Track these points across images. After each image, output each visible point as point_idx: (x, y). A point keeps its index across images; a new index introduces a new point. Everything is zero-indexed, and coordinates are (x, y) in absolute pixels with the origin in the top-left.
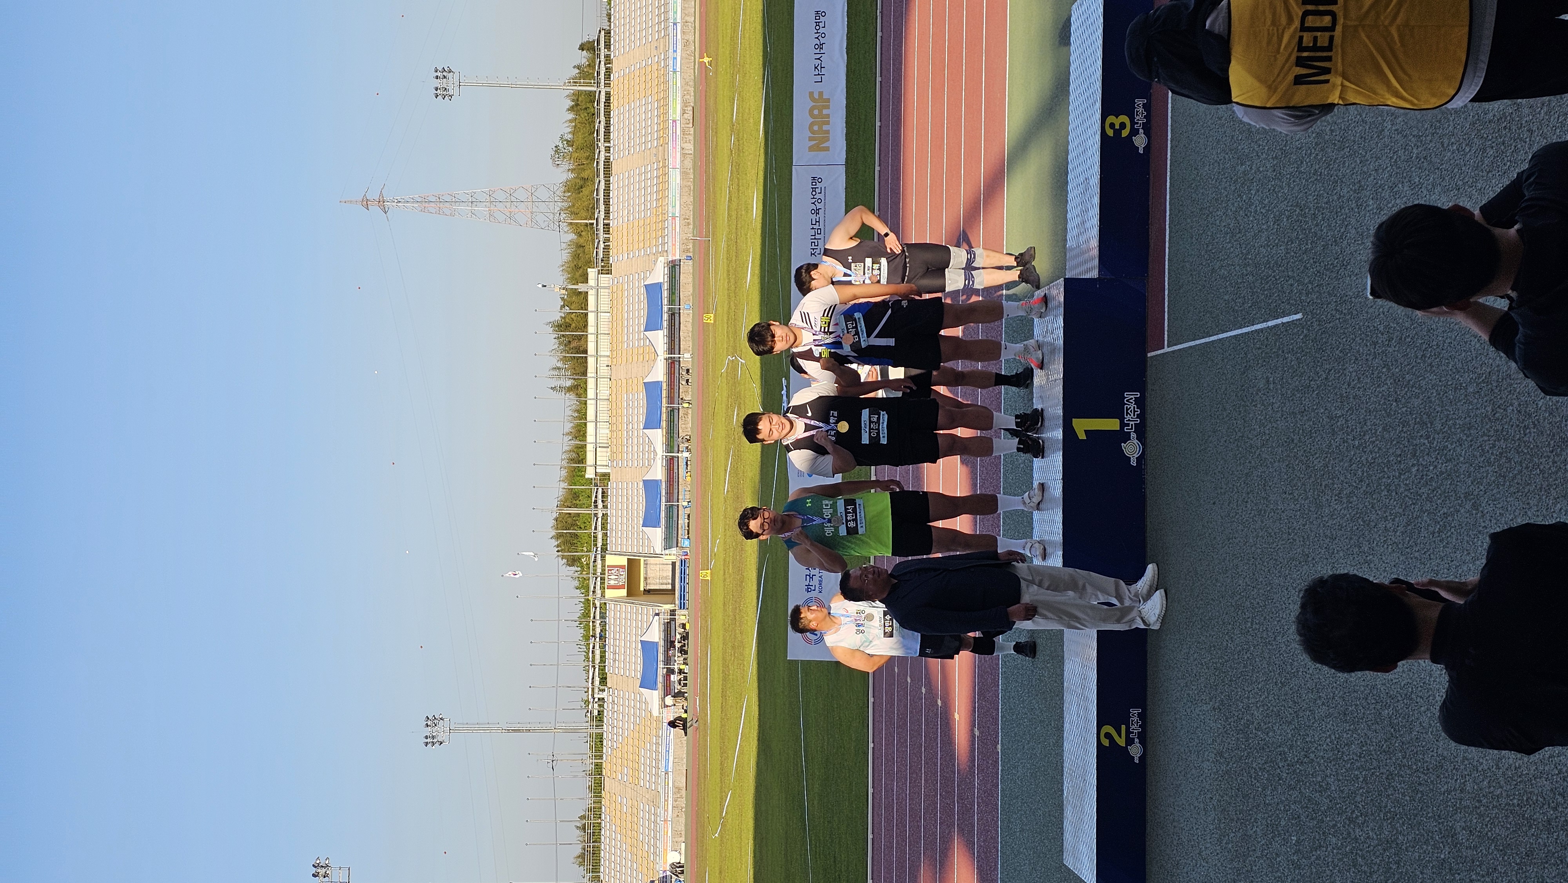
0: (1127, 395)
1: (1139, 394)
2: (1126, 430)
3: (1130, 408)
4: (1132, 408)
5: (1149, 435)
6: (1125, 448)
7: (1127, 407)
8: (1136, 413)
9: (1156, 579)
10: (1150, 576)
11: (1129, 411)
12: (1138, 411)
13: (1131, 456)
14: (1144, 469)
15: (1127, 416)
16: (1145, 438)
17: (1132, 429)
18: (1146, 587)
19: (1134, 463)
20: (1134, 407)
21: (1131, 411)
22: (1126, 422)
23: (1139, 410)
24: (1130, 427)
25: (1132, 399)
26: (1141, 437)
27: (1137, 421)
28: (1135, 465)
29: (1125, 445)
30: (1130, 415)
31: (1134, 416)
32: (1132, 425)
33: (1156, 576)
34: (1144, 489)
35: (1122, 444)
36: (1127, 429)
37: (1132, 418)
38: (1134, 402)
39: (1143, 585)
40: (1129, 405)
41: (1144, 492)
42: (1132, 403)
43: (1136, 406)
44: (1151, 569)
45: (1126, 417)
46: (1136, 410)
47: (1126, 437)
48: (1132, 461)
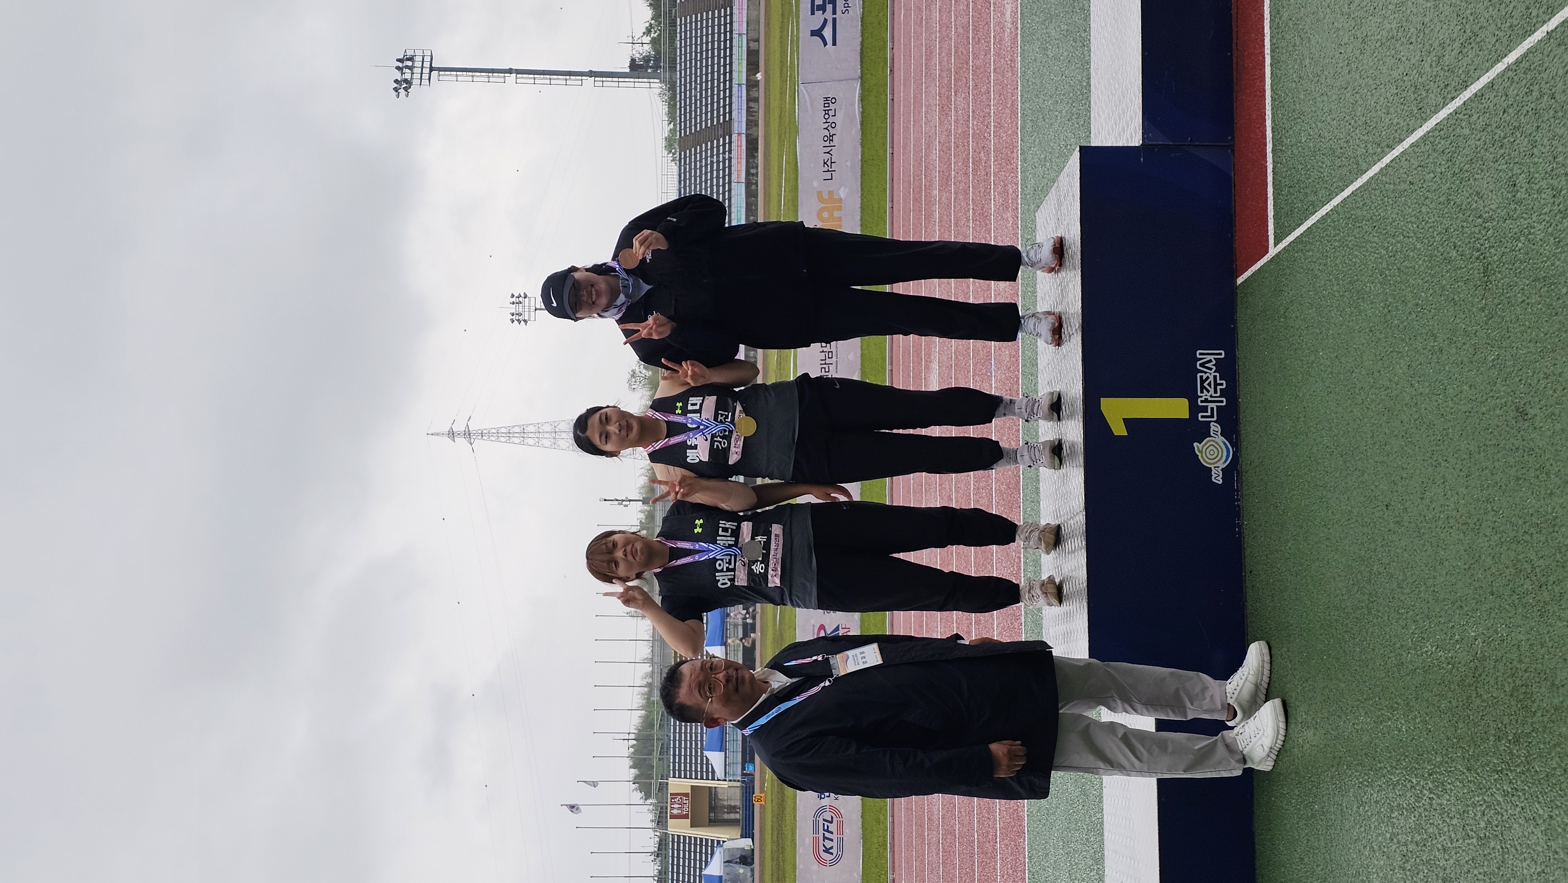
0: (1200, 354)
1: (1223, 352)
2: (1200, 419)
3: (1208, 378)
4: (1211, 379)
5: (1247, 430)
6: (1201, 452)
7: (1201, 377)
8: (1219, 387)
9: (1267, 672)
10: (1255, 664)
11: (1205, 384)
12: (1222, 384)
13: (1212, 466)
14: (1238, 491)
15: (1202, 392)
16: (1238, 433)
17: (1212, 416)
18: (1248, 688)
19: (1217, 478)
20: (1215, 377)
21: (1209, 384)
22: (1200, 404)
23: (1224, 382)
24: (1209, 414)
25: (1210, 361)
26: (1231, 431)
27: (1222, 402)
28: (1220, 482)
29: (1200, 446)
30: (1208, 391)
31: (1216, 392)
32: (1212, 409)
33: (1267, 666)
34: (1240, 527)
35: (1195, 444)
36: (1202, 417)
37: (1211, 396)
38: (1214, 368)
39: (1241, 683)
40: (1206, 373)
41: (1240, 533)
42: (1211, 369)
43: (1217, 374)
44: (1255, 653)
45: (1199, 394)
46: (1218, 381)
47: (1203, 432)
48: (1214, 476)
